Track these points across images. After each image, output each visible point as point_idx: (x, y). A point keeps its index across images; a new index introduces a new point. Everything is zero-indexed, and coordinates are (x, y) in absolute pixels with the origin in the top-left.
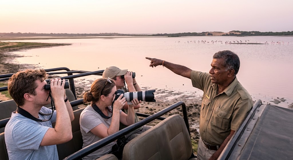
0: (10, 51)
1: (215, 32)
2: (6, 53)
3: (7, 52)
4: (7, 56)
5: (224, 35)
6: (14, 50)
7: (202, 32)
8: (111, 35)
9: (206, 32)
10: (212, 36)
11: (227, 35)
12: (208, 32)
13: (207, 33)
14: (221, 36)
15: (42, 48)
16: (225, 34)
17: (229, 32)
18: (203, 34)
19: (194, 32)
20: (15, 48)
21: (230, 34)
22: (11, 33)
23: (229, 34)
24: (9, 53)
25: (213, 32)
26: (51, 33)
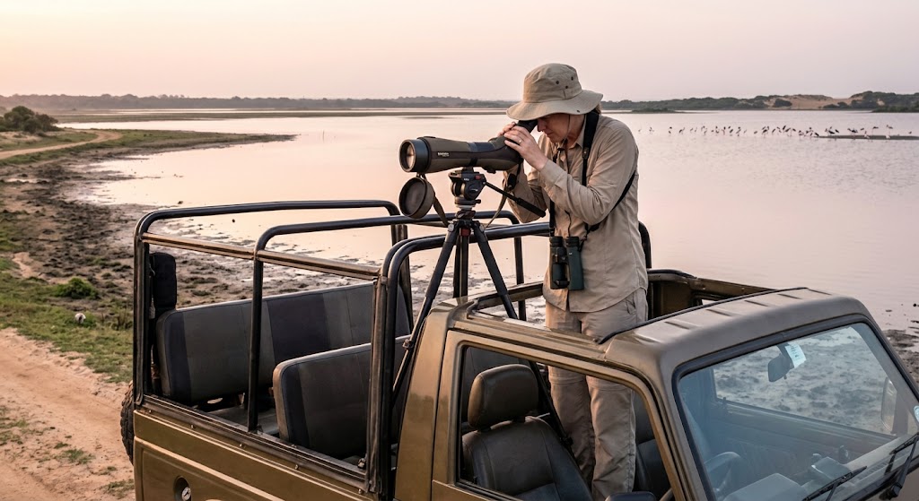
0: (96, 159)
1: (800, 95)
2: (79, 167)
3: (82, 163)
4: (78, 177)
5: (831, 107)
6: (110, 157)
7: (753, 97)
8: (435, 102)
9: (771, 97)
10: (789, 109)
11: (842, 106)
12: (775, 96)
13: (774, 100)
14: (820, 109)
15: (198, 148)
16: (836, 104)
17: (849, 96)
18: (758, 104)
19: (725, 96)
20: (115, 150)
21: (854, 102)
22: (104, 96)
23: (849, 103)
24: (92, 165)
25: (795, 97)
26: (234, 96)
